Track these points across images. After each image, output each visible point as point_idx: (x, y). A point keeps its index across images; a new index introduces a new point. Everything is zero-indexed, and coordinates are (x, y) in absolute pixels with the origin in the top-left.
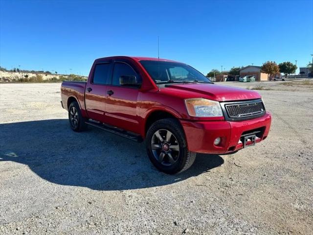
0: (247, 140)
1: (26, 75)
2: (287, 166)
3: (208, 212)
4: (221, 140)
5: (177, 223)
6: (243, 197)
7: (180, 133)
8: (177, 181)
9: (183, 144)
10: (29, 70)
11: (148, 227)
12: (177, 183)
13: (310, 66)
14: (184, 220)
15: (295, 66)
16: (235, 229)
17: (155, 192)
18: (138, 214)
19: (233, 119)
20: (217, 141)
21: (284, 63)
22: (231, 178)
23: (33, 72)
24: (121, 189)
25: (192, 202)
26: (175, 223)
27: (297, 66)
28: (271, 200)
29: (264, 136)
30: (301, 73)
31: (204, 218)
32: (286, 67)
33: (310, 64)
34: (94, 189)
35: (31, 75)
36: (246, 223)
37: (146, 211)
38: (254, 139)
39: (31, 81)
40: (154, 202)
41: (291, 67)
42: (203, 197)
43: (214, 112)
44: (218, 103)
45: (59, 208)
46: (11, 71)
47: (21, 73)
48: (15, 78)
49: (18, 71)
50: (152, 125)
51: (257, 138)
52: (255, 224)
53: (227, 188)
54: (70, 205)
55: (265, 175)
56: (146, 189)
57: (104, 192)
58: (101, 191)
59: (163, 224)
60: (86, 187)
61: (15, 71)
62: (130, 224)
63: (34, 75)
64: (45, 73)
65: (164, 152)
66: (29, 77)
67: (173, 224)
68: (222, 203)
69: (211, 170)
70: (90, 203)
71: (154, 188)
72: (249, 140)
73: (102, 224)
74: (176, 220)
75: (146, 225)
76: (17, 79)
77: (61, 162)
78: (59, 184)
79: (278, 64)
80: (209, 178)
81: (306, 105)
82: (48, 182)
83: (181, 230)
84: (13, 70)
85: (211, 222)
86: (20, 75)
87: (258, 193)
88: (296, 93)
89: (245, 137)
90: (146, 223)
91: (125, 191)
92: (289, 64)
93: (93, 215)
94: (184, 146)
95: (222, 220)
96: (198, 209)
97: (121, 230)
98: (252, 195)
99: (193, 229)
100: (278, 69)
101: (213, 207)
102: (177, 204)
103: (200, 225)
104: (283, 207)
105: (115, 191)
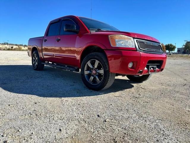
0: (150, 68)
1: (12, 46)
2: (177, 90)
3: (123, 110)
4: (133, 65)
5: (100, 116)
6: (148, 104)
7: (105, 61)
8: (101, 94)
9: (107, 68)
10: (14, 44)
11: (77, 118)
12: (101, 95)
13: (184, 47)
14: (105, 114)
15: (175, 46)
16: (144, 120)
17: (85, 99)
18: (71, 110)
19: (142, 51)
20: (130, 65)
21: (169, 44)
22: (139, 94)
23: (16, 45)
24: (61, 97)
25: (112, 105)
26: (98, 116)
27: (176, 46)
28: (168, 106)
29: (162, 68)
30: (178, 51)
31: (120, 114)
32: (170, 47)
33: (184, 46)
34: (41, 97)
35: (15, 47)
36: (152, 117)
37: (77, 109)
38: (155, 68)
39: (15, 50)
40: (84, 104)
41: (172, 47)
42: (120, 102)
43: (129, 44)
44: (132, 38)
45: (10, 105)
46: (3, 44)
47: (9, 45)
48: (5, 48)
49: (7, 44)
50: (85, 57)
51: (157, 69)
52: (159, 118)
53: (137, 99)
54: (20, 104)
55: (163, 93)
56: (79, 97)
57: (48, 98)
58: (46, 98)
59: (89, 116)
60: (35, 95)
61: (5, 44)
62: (64, 115)
63: (17, 47)
64: (23, 46)
65: (93, 76)
66: (13, 48)
67: (97, 116)
68: (134, 106)
69: (125, 90)
70: (36, 103)
71: (85, 97)
72: (152, 69)
73: (41, 115)
74: (99, 114)
75: (75, 116)
76: (6, 49)
77: (21, 83)
78: (15, 93)
79: (165, 45)
80: (124, 94)
81: (183, 65)
82: (8, 92)
83: (102, 120)
84: (4, 43)
85: (126, 116)
86: (8, 47)
87: (159, 102)
88: (176, 60)
89: (150, 66)
90: (76, 115)
91: (63, 98)
92: (171, 45)
93: (36, 110)
94: (107, 69)
95: (134, 115)
96: (116, 108)
97: (56, 119)
98: (155, 103)
99: (112, 119)
100: (165, 48)
101: (127, 108)
102: (100, 105)
103: (117, 117)
104: (178, 109)
105: (56, 98)
